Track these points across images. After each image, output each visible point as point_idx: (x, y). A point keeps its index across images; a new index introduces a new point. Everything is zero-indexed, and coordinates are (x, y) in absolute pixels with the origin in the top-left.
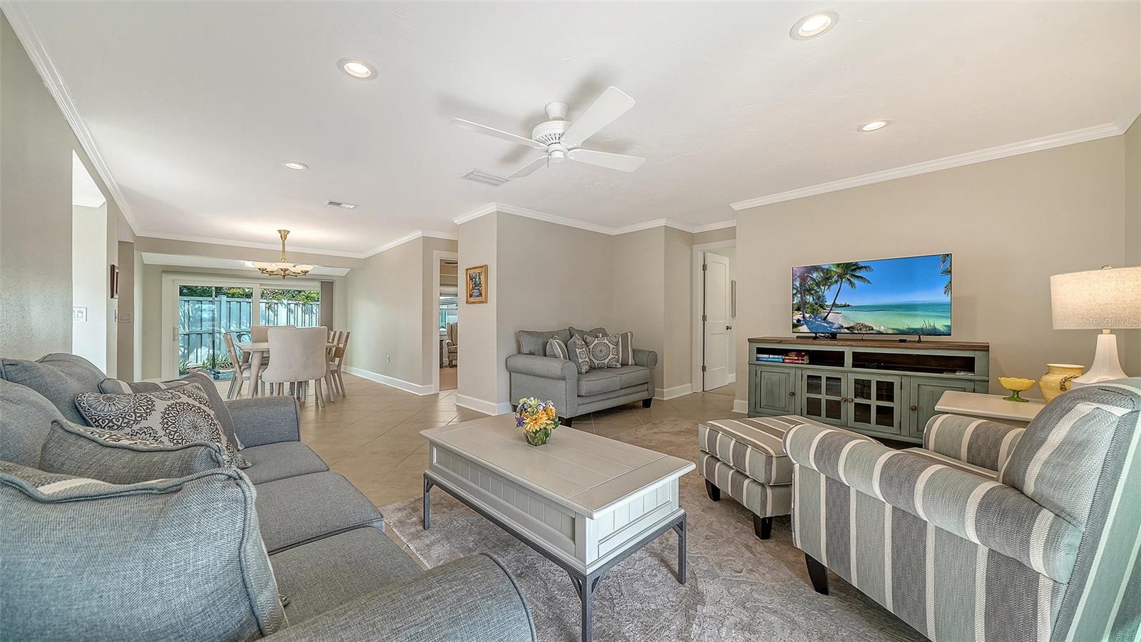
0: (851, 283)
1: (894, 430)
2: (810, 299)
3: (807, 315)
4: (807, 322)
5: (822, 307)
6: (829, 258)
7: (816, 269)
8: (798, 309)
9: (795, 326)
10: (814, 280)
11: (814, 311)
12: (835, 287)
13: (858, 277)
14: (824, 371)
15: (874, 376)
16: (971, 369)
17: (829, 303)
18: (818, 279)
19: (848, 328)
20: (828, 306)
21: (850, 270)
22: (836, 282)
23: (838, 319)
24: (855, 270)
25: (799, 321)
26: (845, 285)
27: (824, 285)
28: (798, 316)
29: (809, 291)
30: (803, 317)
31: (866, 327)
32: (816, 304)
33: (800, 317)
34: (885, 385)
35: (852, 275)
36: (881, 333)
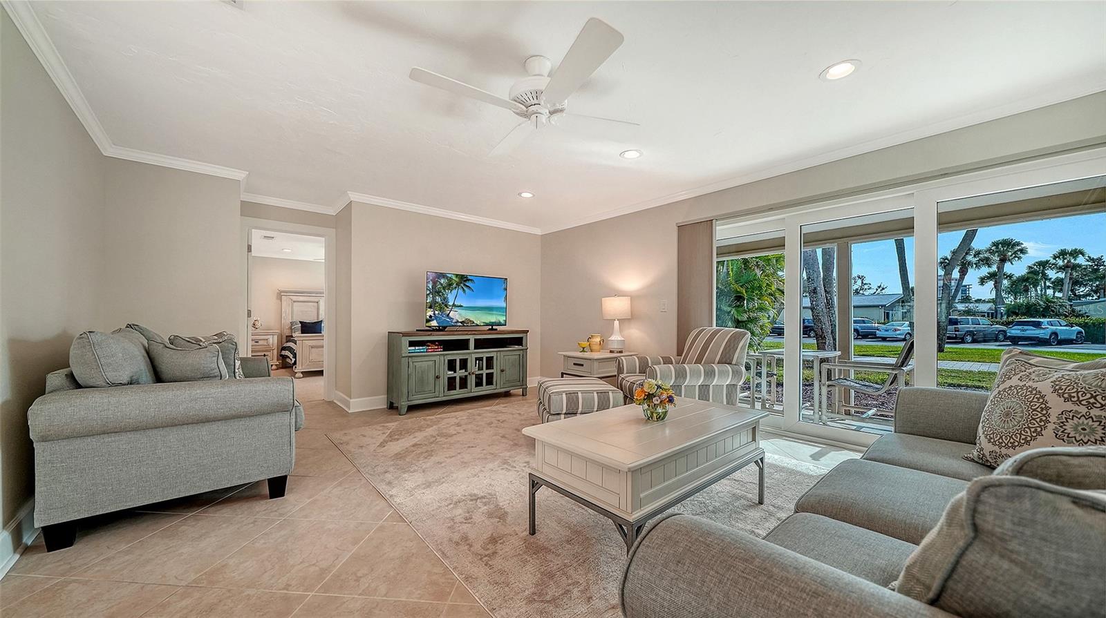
0: (464, 290)
1: (493, 387)
2: (438, 299)
3: (437, 312)
4: (436, 318)
5: (446, 306)
6: (453, 268)
7: (443, 275)
8: (430, 307)
9: (428, 321)
10: (442, 285)
11: (441, 309)
12: (454, 292)
13: (467, 286)
14: (457, 355)
15: (485, 353)
16: (521, 344)
17: (451, 303)
18: (445, 285)
19: (461, 322)
20: (450, 306)
21: (463, 279)
22: (456, 288)
23: (457, 315)
24: (465, 281)
25: (431, 317)
26: (460, 291)
27: (449, 289)
28: (430, 313)
29: (438, 293)
30: (434, 314)
31: (471, 321)
32: (443, 303)
33: (431, 313)
34: (490, 360)
35: (465, 285)
36: (477, 325)
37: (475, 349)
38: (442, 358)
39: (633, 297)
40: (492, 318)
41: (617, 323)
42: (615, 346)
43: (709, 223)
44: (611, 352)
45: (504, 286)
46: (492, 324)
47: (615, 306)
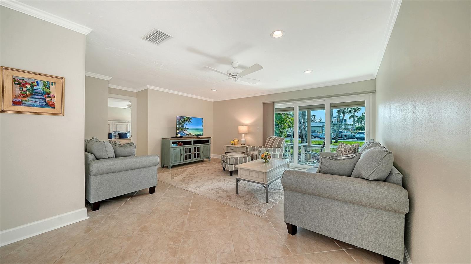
0: (189, 123)
1: (199, 158)
2: (181, 126)
3: (180, 131)
4: (180, 133)
5: (183, 128)
6: (185, 115)
7: (182, 117)
8: (178, 129)
9: (177, 134)
10: (182, 121)
11: (181, 130)
12: (186, 123)
14: (188, 147)
15: (197, 146)
16: (208, 142)
17: (185, 128)
18: (183, 121)
19: (188, 135)
21: (189, 118)
23: (187, 132)
24: (189, 119)
25: (178, 133)
26: (188, 123)
27: (184, 122)
28: (178, 131)
29: (180, 124)
34: (198, 148)
35: (189, 120)
36: (193, 136)
37: (194, 144)
38: (183, 148)
39: (249, 126)
40: (198, 133)
41: (243, 135)
42: (243, 143)
43: (273, 104)
44: (241, 144)
45: (202, 121)
46: (198, 135)
47: (243, 129)
